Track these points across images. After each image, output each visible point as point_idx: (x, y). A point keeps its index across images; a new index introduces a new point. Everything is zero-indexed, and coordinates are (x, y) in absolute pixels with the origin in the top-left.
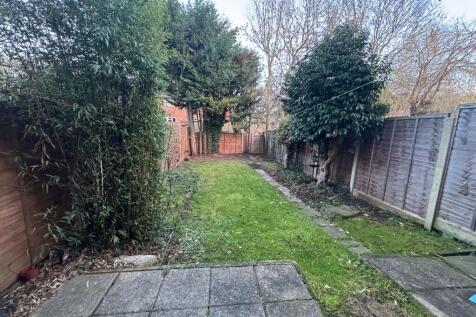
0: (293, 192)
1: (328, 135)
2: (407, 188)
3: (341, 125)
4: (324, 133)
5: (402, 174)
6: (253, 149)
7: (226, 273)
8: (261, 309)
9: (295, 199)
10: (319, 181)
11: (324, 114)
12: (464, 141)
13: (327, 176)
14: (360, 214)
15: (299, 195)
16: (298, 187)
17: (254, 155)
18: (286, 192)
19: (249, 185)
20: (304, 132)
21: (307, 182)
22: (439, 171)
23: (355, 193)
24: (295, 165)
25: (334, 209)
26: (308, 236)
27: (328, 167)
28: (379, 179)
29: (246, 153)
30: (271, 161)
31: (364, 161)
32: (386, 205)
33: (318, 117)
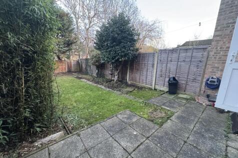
0: (105, 86)
1: (120, 60)
2: (146, 77)
3: (125, 56)
4: (118, 59)
5: (145, 73)
6: (73, 69)
7: (108, 123)
8: (129, 127)
9: (108, 89)
10: (115, 80)
11: (118, 51)
12: (161, 61)
13: (118, 77)
14: (134, 89)
15: (108, 87)
16: (107, 84)
17: (75, 72)
18: (103, 87)
19: (83, 87)
20: (109, 59)
21: (110, 81)
22: (155, 71)
23: (129, 83)
24: (101, 75)
25: (126, 90)
26: (123, 101)
27: (118, 74)
28: (137, 76)
29: (70, 72)
30: (87, 75)
31: (132, 70)
32: (140, 85)
33: (116, 52)
